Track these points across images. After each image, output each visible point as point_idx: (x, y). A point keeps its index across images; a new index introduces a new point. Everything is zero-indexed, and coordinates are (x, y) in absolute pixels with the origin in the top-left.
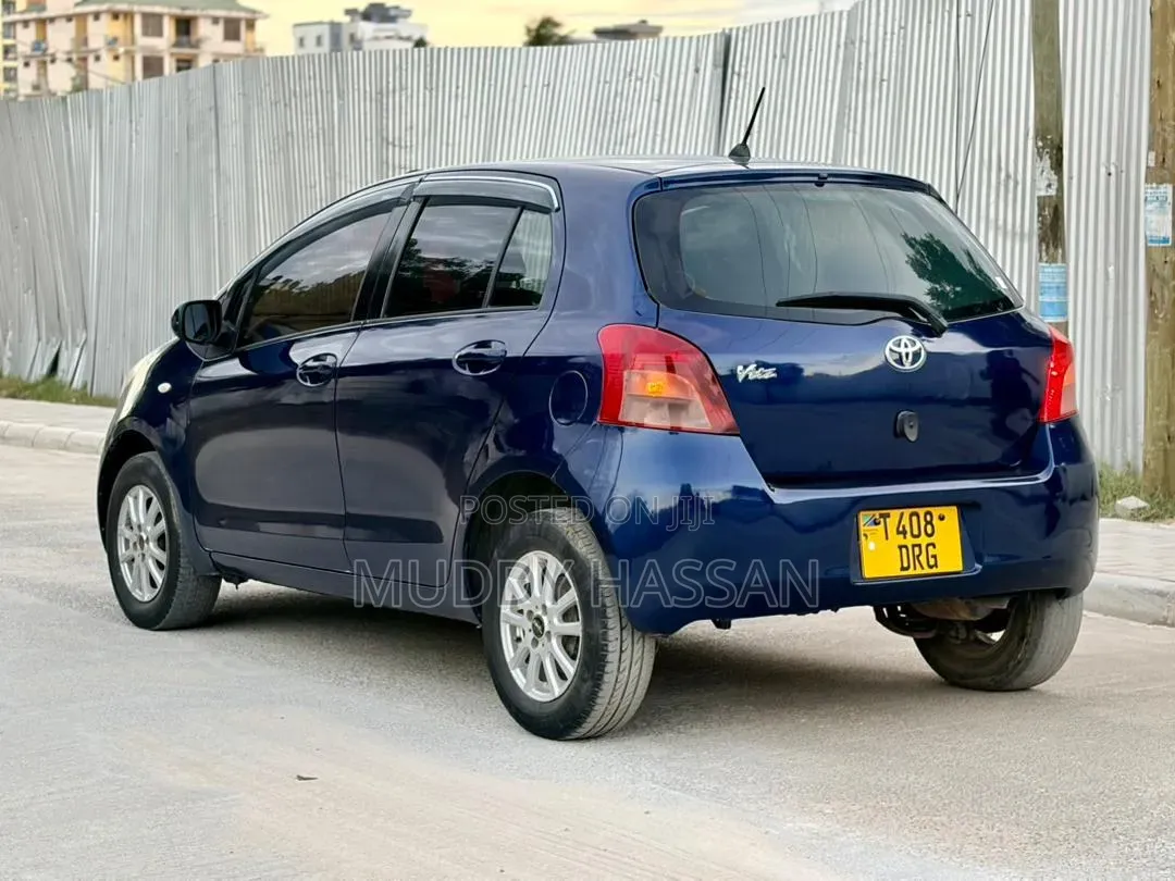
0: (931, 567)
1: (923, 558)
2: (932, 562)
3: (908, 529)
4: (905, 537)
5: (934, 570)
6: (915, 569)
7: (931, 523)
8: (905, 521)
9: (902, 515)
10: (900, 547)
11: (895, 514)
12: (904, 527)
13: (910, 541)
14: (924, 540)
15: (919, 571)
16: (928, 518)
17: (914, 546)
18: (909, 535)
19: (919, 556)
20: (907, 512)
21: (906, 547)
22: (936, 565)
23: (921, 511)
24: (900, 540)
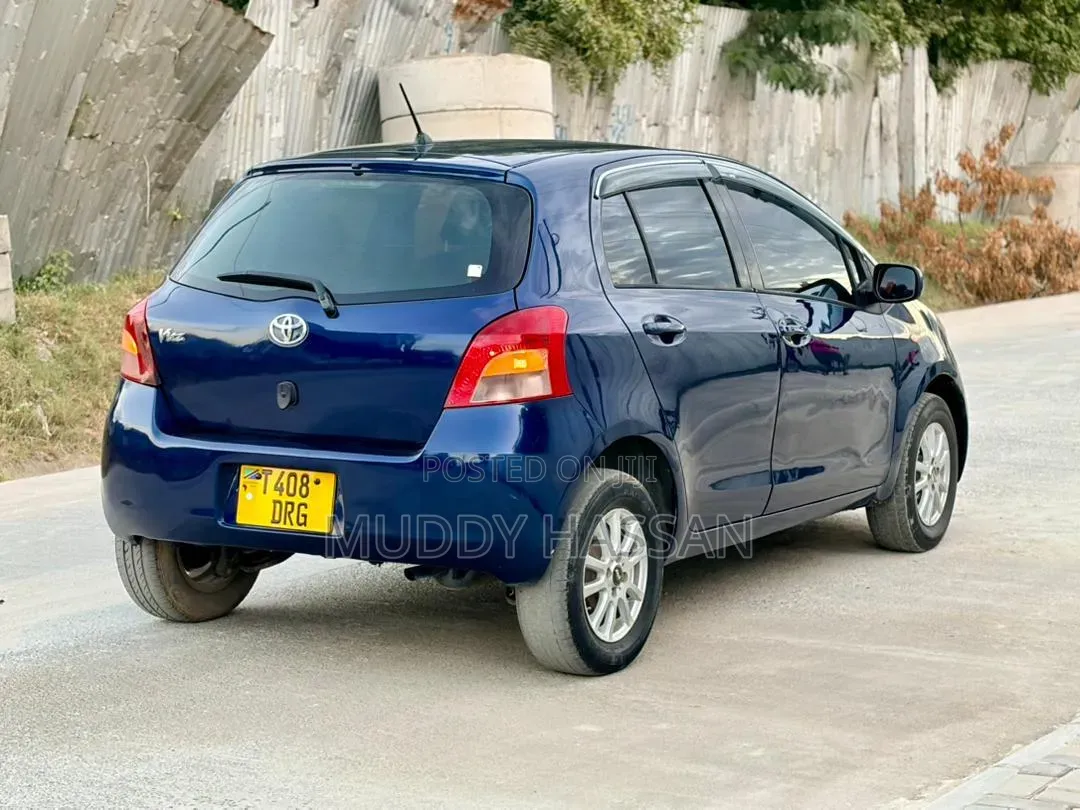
0: (300, 525)
1: (294, 516)
2: (302, 520)
3: (285, 486)
4: (281, 495)
5: (303, 528)
6: (285, 523)
7: (306, 485)
8: (284, 480)
9: (283, 473)
10: (275, 502)
11: (277, 472)
12: (282, 484)
13: (285, 498)
14: (297, 500)
15: (288, 526)
16: (305, 480)
17: (288, 503)
18: (284, 493)
19: (290, 513)
20: (288, 472)
21: (280, 502)
22: (305, 524)
23: (300, 473)
24: (276, 495)
